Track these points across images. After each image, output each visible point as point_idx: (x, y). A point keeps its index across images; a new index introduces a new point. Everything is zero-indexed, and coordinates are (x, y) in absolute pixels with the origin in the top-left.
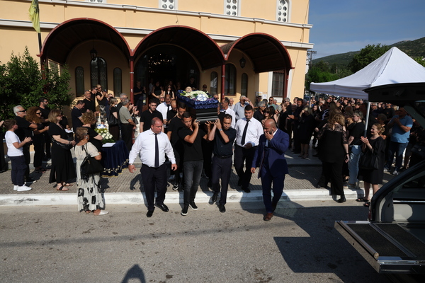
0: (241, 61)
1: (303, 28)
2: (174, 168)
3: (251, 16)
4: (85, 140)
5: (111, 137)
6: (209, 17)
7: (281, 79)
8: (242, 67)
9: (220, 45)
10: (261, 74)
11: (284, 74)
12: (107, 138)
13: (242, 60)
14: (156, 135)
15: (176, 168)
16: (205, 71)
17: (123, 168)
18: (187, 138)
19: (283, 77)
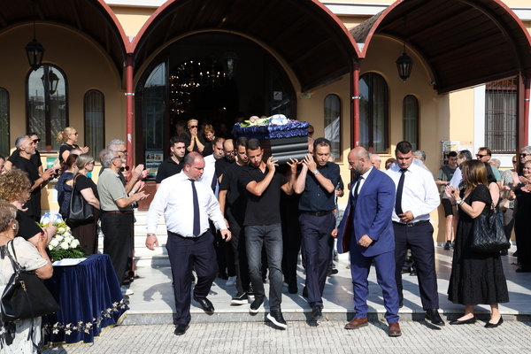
0: (400, 62)
2: (226, 236)
4: (10, 234)
5: (75, 243)
7: (508, 106)
8: (404, 77)
9: (349, 26)
10: (453, 94)
11: (517, 92)
12: (65, 246)
13: (404, 59)
14: (193, 181)
15: (229, 236)
17: (103, 325)
18: (251, 185)
19: (513, 101)
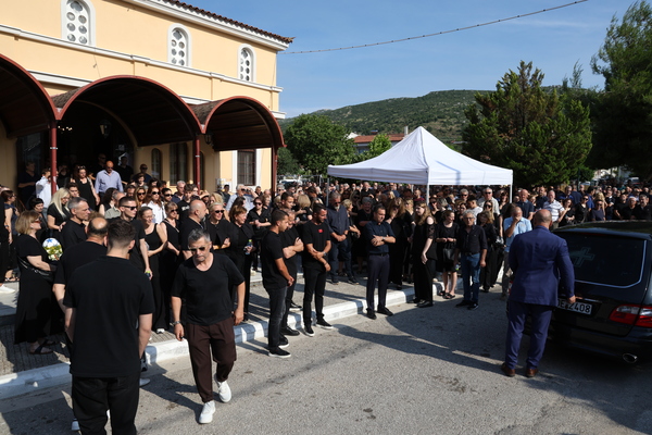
1: (271, 92)
3: (206, 69)
6: (147, 64)
8: (208, 143)
10: (221, 153)
16: (143, 148)
